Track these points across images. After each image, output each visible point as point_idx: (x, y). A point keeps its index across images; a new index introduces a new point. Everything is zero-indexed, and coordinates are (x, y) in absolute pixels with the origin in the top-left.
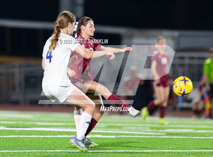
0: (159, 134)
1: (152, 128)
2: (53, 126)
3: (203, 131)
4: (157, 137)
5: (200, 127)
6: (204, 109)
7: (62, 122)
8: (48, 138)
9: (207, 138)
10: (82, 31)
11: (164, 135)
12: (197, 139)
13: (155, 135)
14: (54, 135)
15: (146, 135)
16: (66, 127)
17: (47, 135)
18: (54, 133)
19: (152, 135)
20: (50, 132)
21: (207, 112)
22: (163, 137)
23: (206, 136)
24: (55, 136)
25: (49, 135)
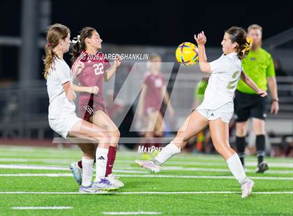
0: (142, 172)
1: (132, 165)
2: (14, 163)
3: (194, 169)
4: (139, 176)
5: (191, 163)
6: (195, 142)
7: (24, 158)
8: (7, 177)
9: (199, 177)
10: (87, 45)
11: (147, 174)
12: (187, 178)
13: (137, 174)
14: (15, 173)
15: (125, 174)
16: (29, 163)
17: (6, 173)
18: (14, 171)
19: (132, 174)
20: (9, 169)
21: (199, 146)
22: (146, 176)
23: (198, 175)
24: (16, 175)
25: (9, 173)
